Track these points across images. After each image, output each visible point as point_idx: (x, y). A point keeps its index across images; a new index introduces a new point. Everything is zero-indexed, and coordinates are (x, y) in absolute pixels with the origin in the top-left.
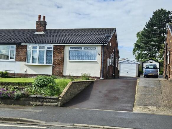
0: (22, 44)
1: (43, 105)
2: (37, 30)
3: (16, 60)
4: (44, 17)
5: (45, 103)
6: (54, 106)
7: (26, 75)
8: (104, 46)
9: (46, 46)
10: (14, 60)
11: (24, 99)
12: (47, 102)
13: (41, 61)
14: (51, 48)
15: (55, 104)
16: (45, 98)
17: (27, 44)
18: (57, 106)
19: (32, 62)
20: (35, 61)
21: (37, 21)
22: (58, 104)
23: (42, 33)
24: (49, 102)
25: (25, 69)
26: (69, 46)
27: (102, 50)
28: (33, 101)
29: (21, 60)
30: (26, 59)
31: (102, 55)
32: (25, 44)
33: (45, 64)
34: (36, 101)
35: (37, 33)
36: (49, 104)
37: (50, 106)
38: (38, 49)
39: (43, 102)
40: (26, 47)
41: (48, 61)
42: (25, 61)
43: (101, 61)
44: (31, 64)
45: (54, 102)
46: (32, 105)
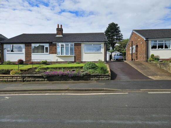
0: (53, 43)
1: (99, 79)
2: (57, 34)
3: (50, 53)
4: (61, 25)
5: (100, 79)
6: (107, 80)
7: (57, 62)
8: (106, 43)
9: (70, 44)
10: (48, 53)
11: (87, 76)
12: (102, 77)
13: (67, 53)
14: (73, 45)
15: (108, 78)
16: (101, 75)
17: (56, 43)
18: (109, 79)
19: (61, 54)
20: (63, 53)
21: (57, 29)
22: (109, 78)
23: (61, 36)
24: (103, 77)
25: (56, 59)
26: (84, 43)
27: (105, 45)
28: (92, 77)
29: (53, 53)
30: (56, 52)
31: (105, 48)
32: (55, 43)
33: (69, 55)
34: (94, 78)
35: (57, 36)
36: (104, 78)
37: (104, 80)
38: (65, 46)
39: (99, 77)
40: (55, 45)
41: (72, 53)
42: (56, 54)
43: (104, 52)
44: (60, 55)
45: (106, 77)
46: (92, 80)
